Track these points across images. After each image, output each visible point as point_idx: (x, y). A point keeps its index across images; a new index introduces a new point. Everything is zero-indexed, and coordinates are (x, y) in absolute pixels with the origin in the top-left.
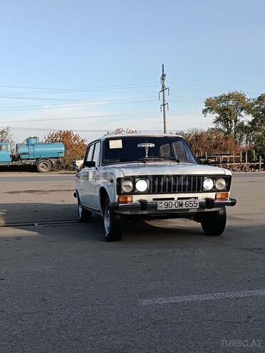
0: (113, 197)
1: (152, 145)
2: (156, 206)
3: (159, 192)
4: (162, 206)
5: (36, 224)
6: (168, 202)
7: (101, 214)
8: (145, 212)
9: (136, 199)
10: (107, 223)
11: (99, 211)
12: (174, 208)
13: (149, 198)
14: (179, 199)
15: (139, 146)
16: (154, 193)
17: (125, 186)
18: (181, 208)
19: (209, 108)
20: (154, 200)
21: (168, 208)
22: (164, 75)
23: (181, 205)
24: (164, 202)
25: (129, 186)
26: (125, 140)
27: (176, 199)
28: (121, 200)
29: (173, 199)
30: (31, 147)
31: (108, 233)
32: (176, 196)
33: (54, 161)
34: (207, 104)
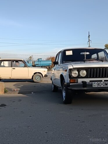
0: (67, 80)
1: (88, 53)
2: (92, 85)
3: (93, 77)
4: (95, 85)
5: (32, 93)
6: (99, 82)
7: (61, 88)
8: (85, 88)
9: (80, 80)
10: (64, 94)
11: (60, 87)
12: (102, 86)
13: (88, 80)
14: (105, 81)
15: (81, 53)
16: (90, 77)
17: (74, 74)
18: (106, 86)
19: (106, 48)
20: (90, 81)
21: (99, 86)
22: (89, 36)
23: (106, 84)
24: (96, 83)
25: (76, 73)
26: (74, 50)
27: (103, 81)
28: (71, 81)
29: (101, 81)
30: (39, 62)
31: (64, 99)
32: (103, 79)
33: (48, 67)
34: (105, 47)
